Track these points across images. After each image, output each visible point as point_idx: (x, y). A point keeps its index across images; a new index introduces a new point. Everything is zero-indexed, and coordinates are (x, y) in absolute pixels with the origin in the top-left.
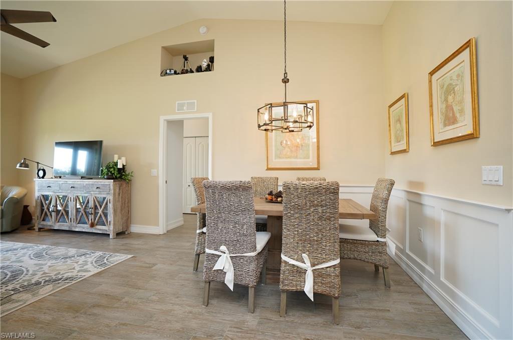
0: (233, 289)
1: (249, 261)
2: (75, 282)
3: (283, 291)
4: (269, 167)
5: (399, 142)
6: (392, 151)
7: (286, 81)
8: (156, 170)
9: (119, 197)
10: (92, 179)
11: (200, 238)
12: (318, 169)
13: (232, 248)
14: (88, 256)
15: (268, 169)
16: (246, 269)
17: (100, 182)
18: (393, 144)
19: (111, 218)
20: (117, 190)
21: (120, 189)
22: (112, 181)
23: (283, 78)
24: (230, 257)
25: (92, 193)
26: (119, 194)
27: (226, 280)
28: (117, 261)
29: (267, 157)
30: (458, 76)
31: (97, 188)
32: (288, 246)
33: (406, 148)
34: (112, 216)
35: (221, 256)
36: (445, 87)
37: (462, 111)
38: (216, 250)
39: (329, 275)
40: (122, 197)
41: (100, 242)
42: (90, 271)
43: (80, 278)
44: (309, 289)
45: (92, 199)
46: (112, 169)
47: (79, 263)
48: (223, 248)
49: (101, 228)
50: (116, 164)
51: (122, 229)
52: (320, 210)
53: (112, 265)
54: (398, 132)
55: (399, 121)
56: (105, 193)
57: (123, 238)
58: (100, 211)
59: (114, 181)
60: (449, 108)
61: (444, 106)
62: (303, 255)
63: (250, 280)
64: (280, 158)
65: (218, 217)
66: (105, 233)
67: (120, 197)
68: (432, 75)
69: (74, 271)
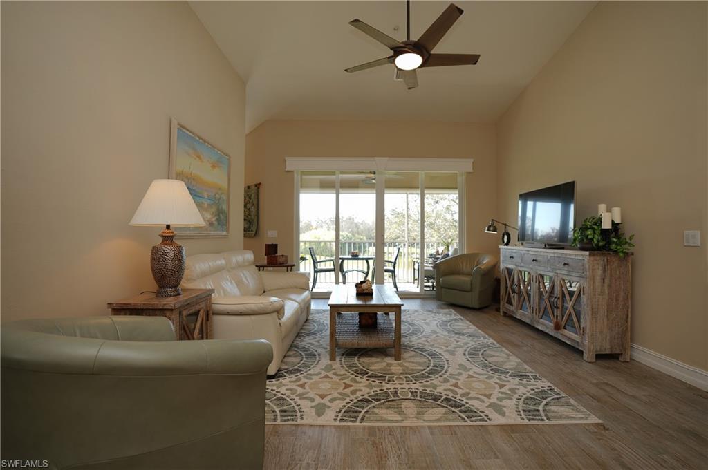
2: (472, 424)
8: (698, 233)
9: (603, 286)
14: (525, 381)
17: (570, 254)
19: (586, 322)
20: (599, 272)
21: (604, 270)
22: (587, 253)
25: (558, 271)
26: (603, 279)
31: (565, 264)
34: (588, 318)
40: (610, 286)
42: (503, 414)
43: (480, 420)
45: (559, 283)
46: (589, 232)
47: (503, 390)
49: (571, 337)
50: (599, 221)
51: (611, 349)
53: (546, 422)
56: (577, 274)
57: (608, 368)
58: (570, 305)
59: (590, 255)
66: (577, 347)
67: (606, 285)
69: (485, 399)
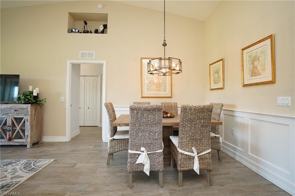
0: (149, 175)
1: (159, 155)
2: (13, 188)
3: (181, 171)
4: (143, 96)
5: (217, 83)
6: (211, 88)
7: (165, 45)
8: (64, 97)
9: (35, 117)
10: (8, 104)
11: (112, 143)
12: (171, 97)
13: (148, 148)
14: (14, 164)
15: (142, 97)
16: (157, 161)
17: (18, 106)
18: (212, 85)
19: (28, 132)
20: (34, 112)
21: (35, 111)
22: (30, 105)
23: (163, 43)
24: (147, 154)
25: (10, 114)
26: (35, 115)
27: (144, 170)
28: (43, 165)
29: (142, 90)
30: (262, 52)
31: (15, 111)
32: (183, 143)
33: (222, 87)
34: (29, 131)
35: (140, 154)
36: (252, 57)
37: (264, 70)
38: (136, 151)
39: (207, 158)
40: (37, 117)
41: (19, 152)
42: (22, 177)
43: (16, 184)
44: (196, 167)
45: (10, 119)
46: (29, 97)
47: (8, 172)
48: (143, 149)
49: (19, 141)
50: (32, 93)
51: (37, 140)
52: (202, 121)
53: (41, 169)
54: (216, 79)
55: (217, 72)
56: (23, 114)
57: (38, 147)
58: (18, 128)
59: (31, 105)
60: (255, 68)
61: (251, 67)
62: (192, 148)
63: (160, 167)
64: (149, 91)
65: (139, 129)
66: (23, 144)
67: (36, 117)
68: (243, 50)
69: (6, 178)
